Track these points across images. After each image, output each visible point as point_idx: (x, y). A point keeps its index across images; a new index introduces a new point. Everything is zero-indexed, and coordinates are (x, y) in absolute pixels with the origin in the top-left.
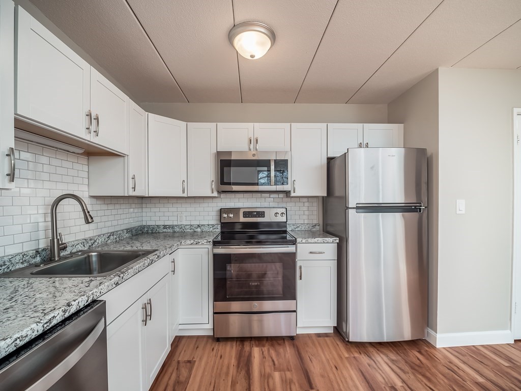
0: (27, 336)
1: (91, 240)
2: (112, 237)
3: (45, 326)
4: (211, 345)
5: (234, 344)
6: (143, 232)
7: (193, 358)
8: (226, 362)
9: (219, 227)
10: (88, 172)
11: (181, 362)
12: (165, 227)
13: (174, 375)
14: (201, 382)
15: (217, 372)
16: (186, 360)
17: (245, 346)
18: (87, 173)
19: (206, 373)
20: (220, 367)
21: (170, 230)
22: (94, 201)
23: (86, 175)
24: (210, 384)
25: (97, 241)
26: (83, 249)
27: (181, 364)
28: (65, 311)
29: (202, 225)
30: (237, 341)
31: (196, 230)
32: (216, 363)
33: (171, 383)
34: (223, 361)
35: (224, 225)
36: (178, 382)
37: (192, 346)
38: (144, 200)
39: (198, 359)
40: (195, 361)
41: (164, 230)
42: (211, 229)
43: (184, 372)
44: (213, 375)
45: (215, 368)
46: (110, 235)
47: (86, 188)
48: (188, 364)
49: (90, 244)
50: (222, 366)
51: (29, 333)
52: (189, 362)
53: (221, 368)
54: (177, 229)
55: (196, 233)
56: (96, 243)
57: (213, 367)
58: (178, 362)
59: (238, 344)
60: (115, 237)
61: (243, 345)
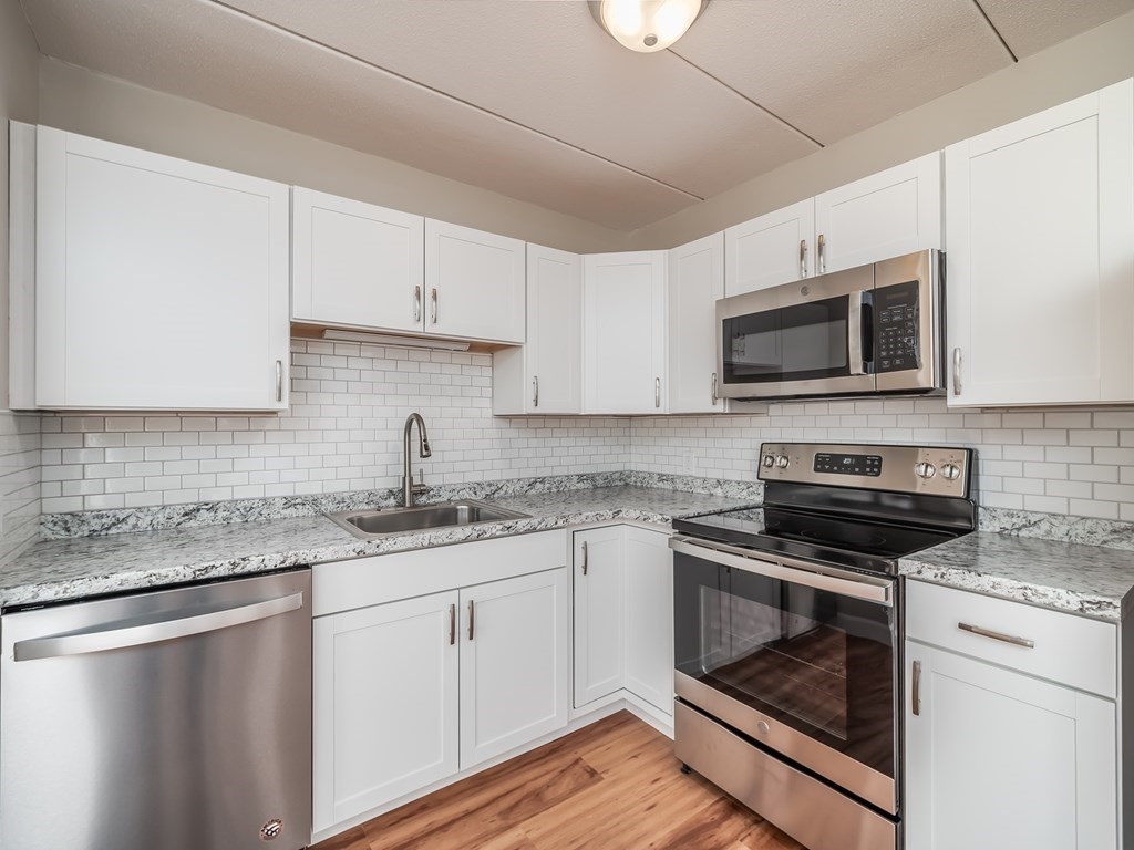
0: (167, 576)
1: (490, 485)
2: (538, 485)
3: (198, 573)
4: (663, 771)
5: (709, 802)
6: (627, 484)
7: (606, 772)
8: (645, 826)
9: (761, 490)
10: (492, 377)
11: (581, 762)
12: (662, 478)
13: (548, 777)
14: (565, 824)
15: (608, 830)
16: (592, 765)
17: (725, 824)
18: (489, 380)
19: (591, 816)
20: (624, 825)
21: (667, 486)
22: (505, 424)
23: (487, 382)
24: (572, 842)
25: (505, 488)
26: (473, 497)
27: (577, 768)
28: (234, 565)
29: (726, 482)
30: (721, 799)
31: (713, 491)
32: (628, 813)
33: (529, 788)
34: (644, 819)
35: (771, 486)
36: (538, 795)
37: (629, 747)
38: (635, 423)
39: (612, 779)
40: (602, 779)
41: (660, 484)
42: (745, 493)
43: (567, 783)
44: (596, 831)
45: (615, 821)
46: (536, 482)
47: (487, 403)
48: (586, 776)
49: (489, 493)
50: (632, 827)
51: (171, 574)
52: (593, 773)
53: (624, 831)
54: (680, 486)
55: (713, 499)
56: (502, 492)
57: (617, 815)
58: (576, 762)
59: (717, 806)
60: (547, 485)
61: (726, 817)
